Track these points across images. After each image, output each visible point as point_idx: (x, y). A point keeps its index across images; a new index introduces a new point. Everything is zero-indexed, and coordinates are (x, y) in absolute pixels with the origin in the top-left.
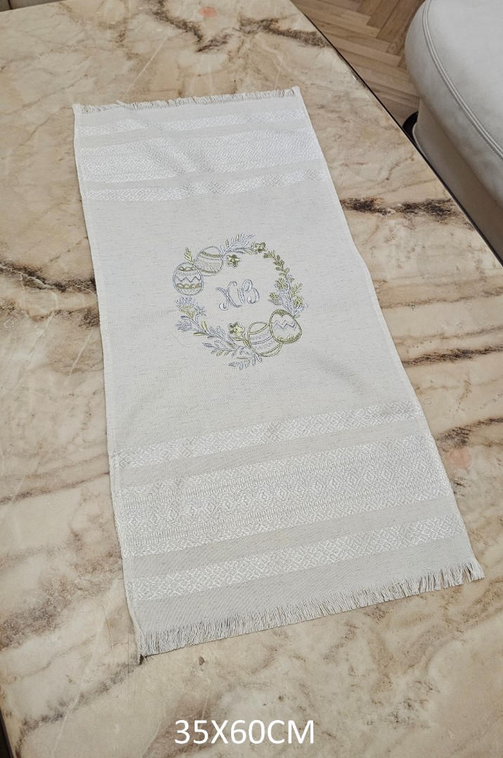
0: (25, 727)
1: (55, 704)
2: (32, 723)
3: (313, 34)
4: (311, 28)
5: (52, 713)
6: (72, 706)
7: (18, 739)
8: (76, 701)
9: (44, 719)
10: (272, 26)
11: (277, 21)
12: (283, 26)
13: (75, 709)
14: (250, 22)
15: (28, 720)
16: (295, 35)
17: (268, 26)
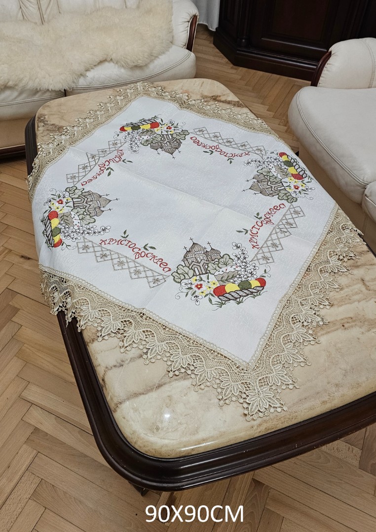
0: (107, 369)
1: (119, 361)
2: (109, 368)
3: (238, 102)
4: (236, 99)
5: (118, 365)
6: (127, 362)
7: (103, 374)
8: (129, 360)
9: (115, 366)
10: (217, 99)
11: (220, 97)
12: (223, 99)
13: (128, 363)
14: (206, 97)
15: (108, 366)
16: (229, 103)
17: (215, 98)
